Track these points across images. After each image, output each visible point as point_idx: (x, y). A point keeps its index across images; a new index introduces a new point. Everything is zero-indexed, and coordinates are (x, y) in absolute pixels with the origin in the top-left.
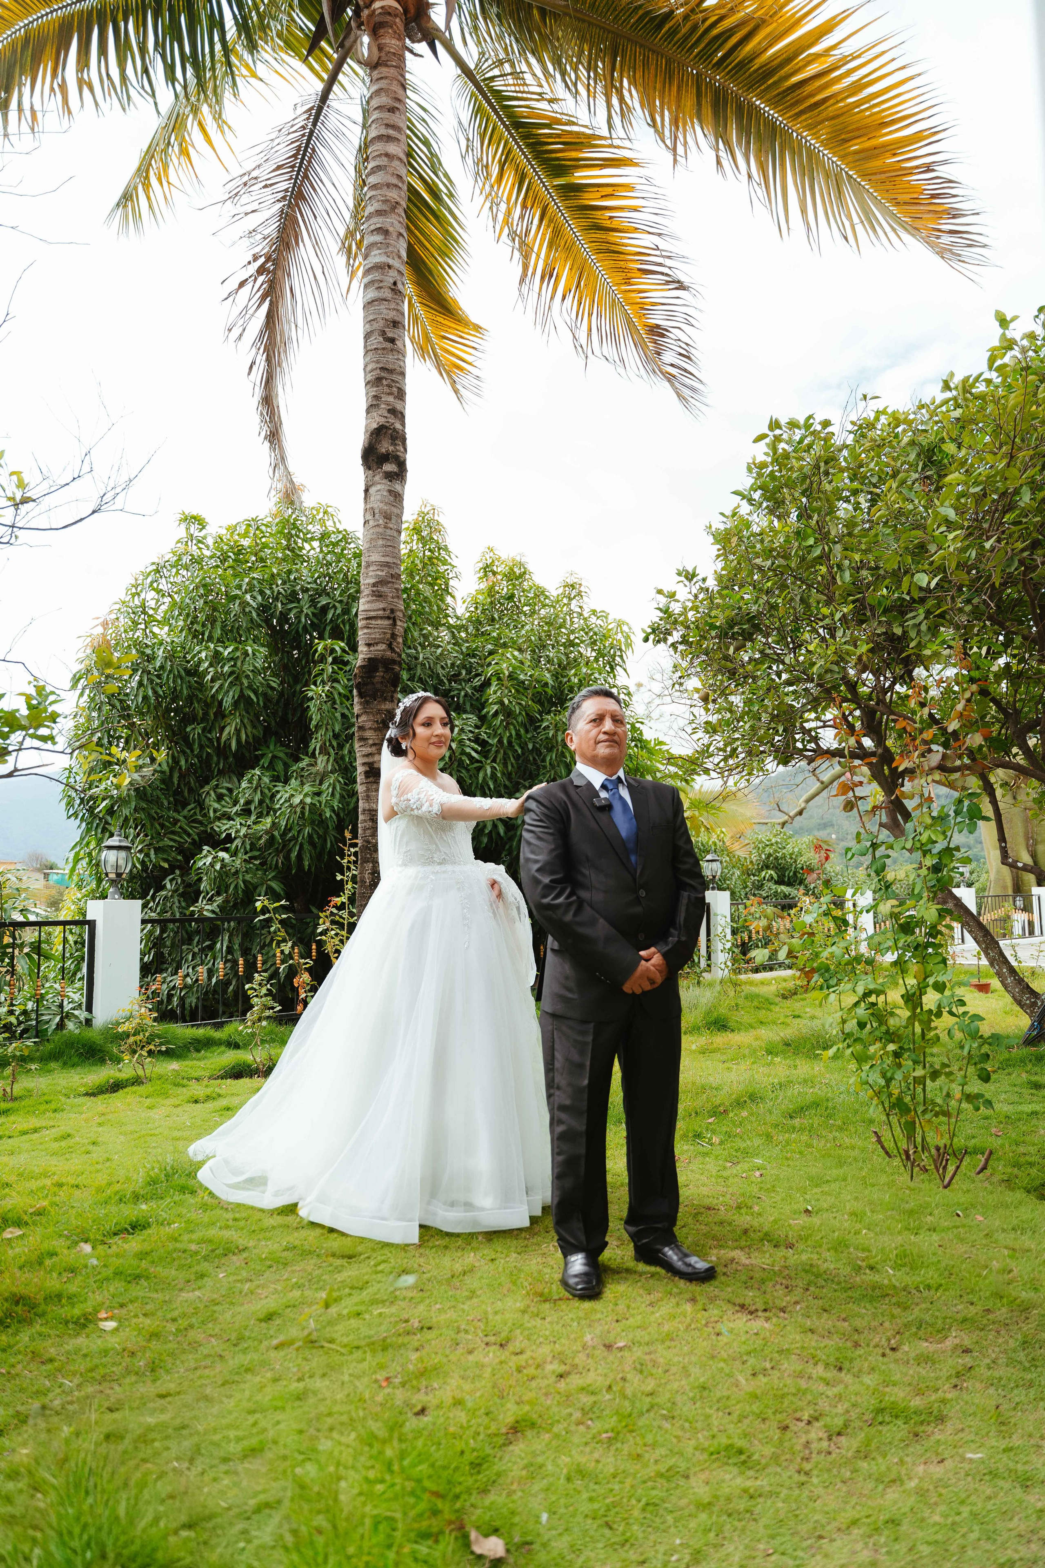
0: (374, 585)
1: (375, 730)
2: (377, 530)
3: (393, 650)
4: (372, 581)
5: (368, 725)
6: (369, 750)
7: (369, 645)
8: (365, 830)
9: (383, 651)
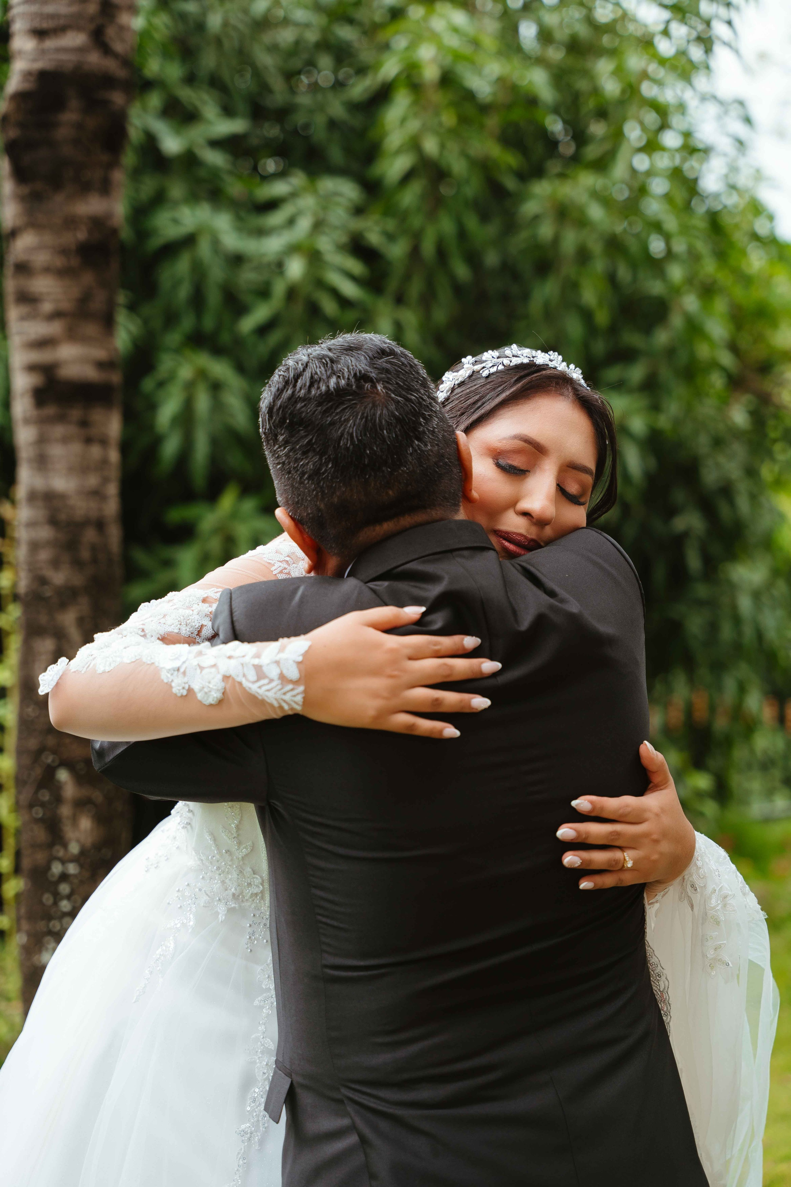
3: (105, 49)
5: (41, 259)
7: (40, 34)
8: (34, 546)
9: (80, 50)
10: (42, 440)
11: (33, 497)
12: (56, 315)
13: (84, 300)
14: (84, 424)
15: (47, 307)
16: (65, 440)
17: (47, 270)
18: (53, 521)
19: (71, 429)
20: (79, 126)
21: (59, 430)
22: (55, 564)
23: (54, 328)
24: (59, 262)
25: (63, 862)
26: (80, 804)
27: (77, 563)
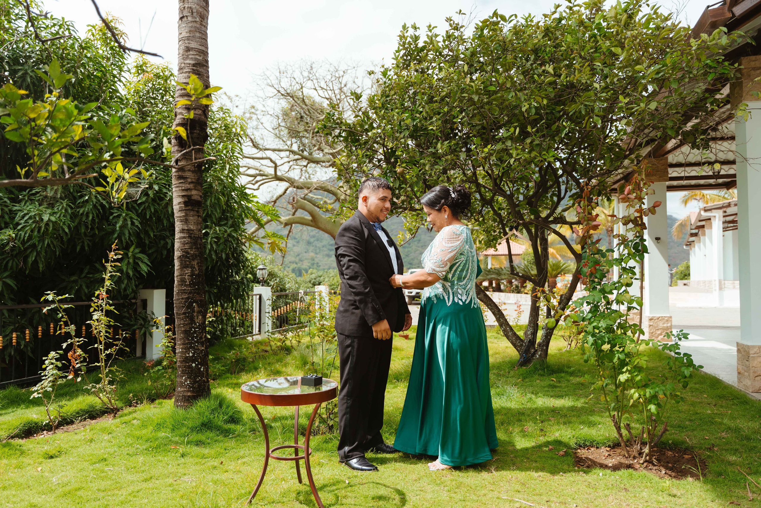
0: (194, 65)
1: (193, 172)
2: (195, 24)
4: (192, 62)
6: (188, 186)
8: (184, 244)
9: (200, 115)
10: (186, 215)
11: (183, 231)
12: (192, 182)
13: (199, 179)
14: (198, 212)
15: (189, 180)
16: (193, 216)
17: (189, 170)
18: (190, 237)
19: (195, 213)
20: (199, 134)
21: (192, 213)
22: (191, 248)
23: (191, 186)
24: (193, 168)
25: (195, 328)
26: (199, 312)
27: (197, 248)
